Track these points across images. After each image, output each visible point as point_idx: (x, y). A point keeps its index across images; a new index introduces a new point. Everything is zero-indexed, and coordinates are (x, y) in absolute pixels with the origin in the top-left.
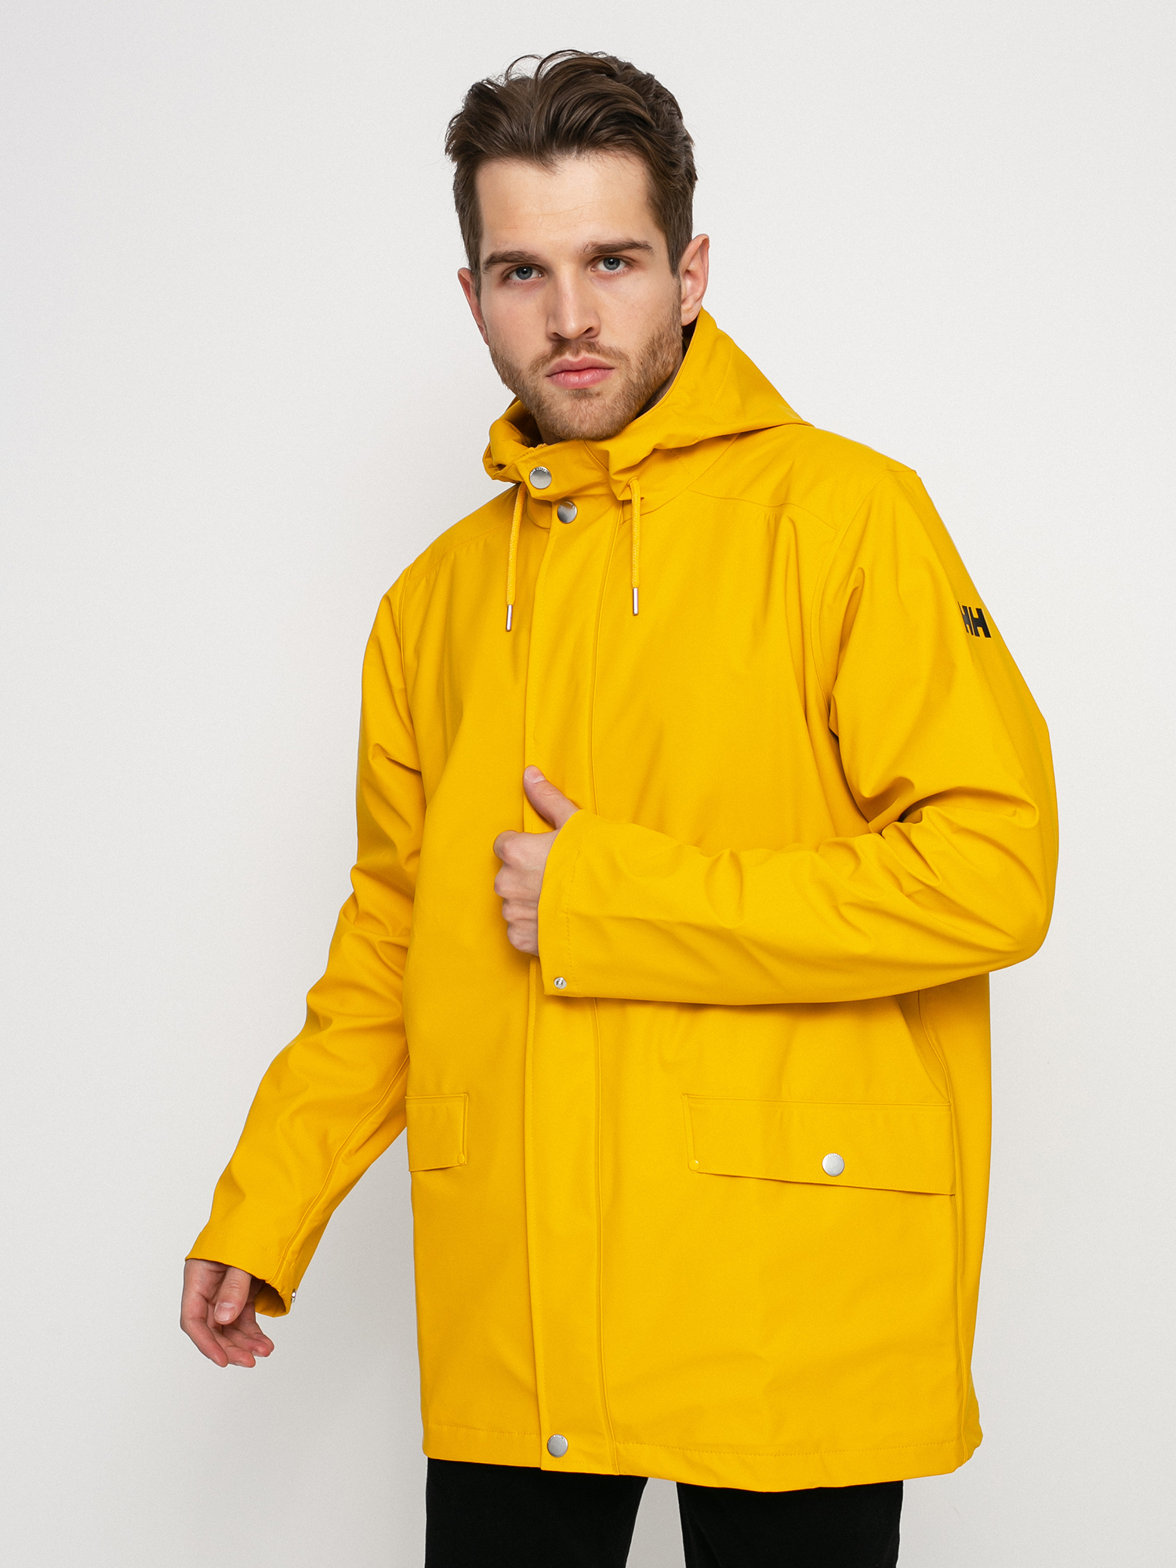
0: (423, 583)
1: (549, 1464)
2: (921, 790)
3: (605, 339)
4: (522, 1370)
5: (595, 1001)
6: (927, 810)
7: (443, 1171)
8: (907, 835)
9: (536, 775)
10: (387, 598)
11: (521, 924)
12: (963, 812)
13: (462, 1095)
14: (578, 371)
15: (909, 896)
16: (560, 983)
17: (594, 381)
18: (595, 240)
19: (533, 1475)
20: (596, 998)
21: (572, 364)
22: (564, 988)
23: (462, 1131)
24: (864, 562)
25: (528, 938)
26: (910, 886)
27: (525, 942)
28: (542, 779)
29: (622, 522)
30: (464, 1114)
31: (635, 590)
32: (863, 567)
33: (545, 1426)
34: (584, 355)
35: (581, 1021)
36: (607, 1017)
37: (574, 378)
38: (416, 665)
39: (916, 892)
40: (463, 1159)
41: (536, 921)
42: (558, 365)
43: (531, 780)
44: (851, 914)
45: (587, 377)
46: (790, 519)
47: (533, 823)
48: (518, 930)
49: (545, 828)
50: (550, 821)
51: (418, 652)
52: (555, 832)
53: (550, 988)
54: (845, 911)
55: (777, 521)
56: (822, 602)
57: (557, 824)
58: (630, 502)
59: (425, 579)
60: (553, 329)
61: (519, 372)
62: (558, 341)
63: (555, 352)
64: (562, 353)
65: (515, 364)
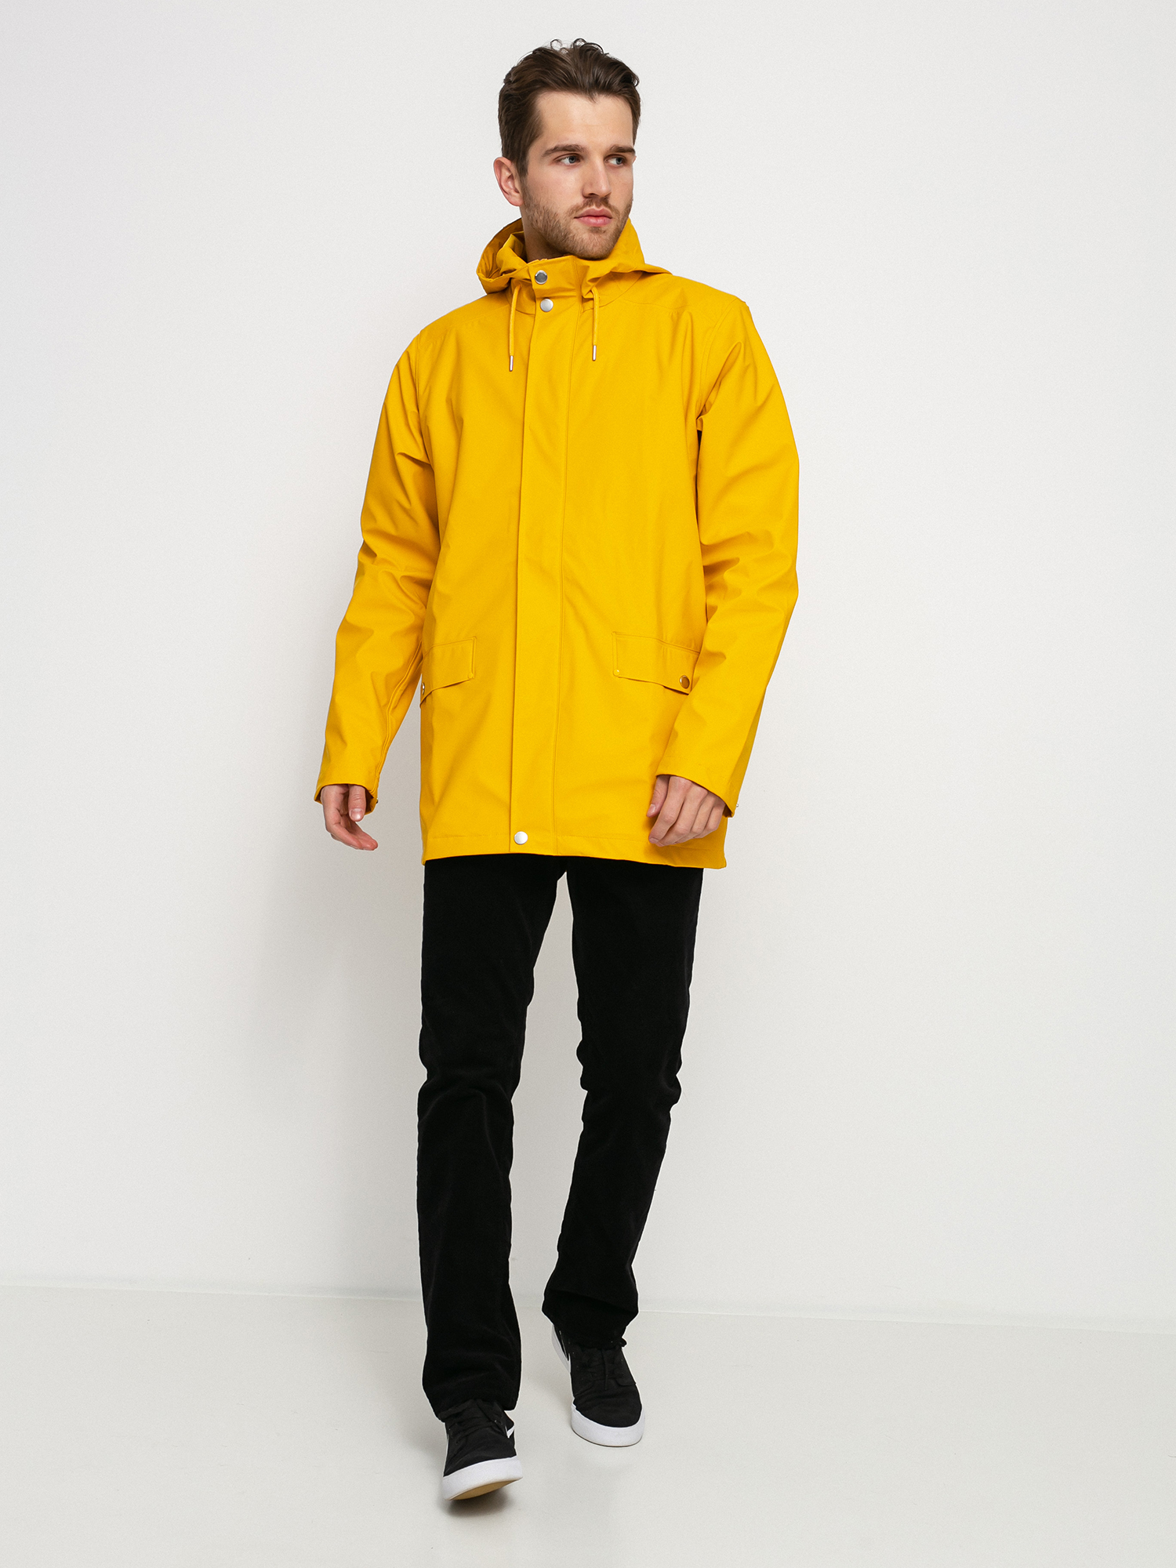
0: (431, 346)
3: (612, 201)
4: (503, 794)
7: (454, 687)
13: (472, 639)
14: (597, 216)
17: (605, 224)
18: (616, 143)
21: (596, 212)
23: (471, 661)
29: (583, 312)
30: (473, 651)
31: (595, 347)
34: (603, 207)
37: (593, 220)
38: (427, 396)
42: (587, 212)
45: (600, 221)
51: (429, 389)
55: (679, 316)
58: (593, 299)
60: (589, 191)
61: (556, 215)
62: (590, 198)
63: (586, 204)
64: (590, 206)
65: (554, 210)
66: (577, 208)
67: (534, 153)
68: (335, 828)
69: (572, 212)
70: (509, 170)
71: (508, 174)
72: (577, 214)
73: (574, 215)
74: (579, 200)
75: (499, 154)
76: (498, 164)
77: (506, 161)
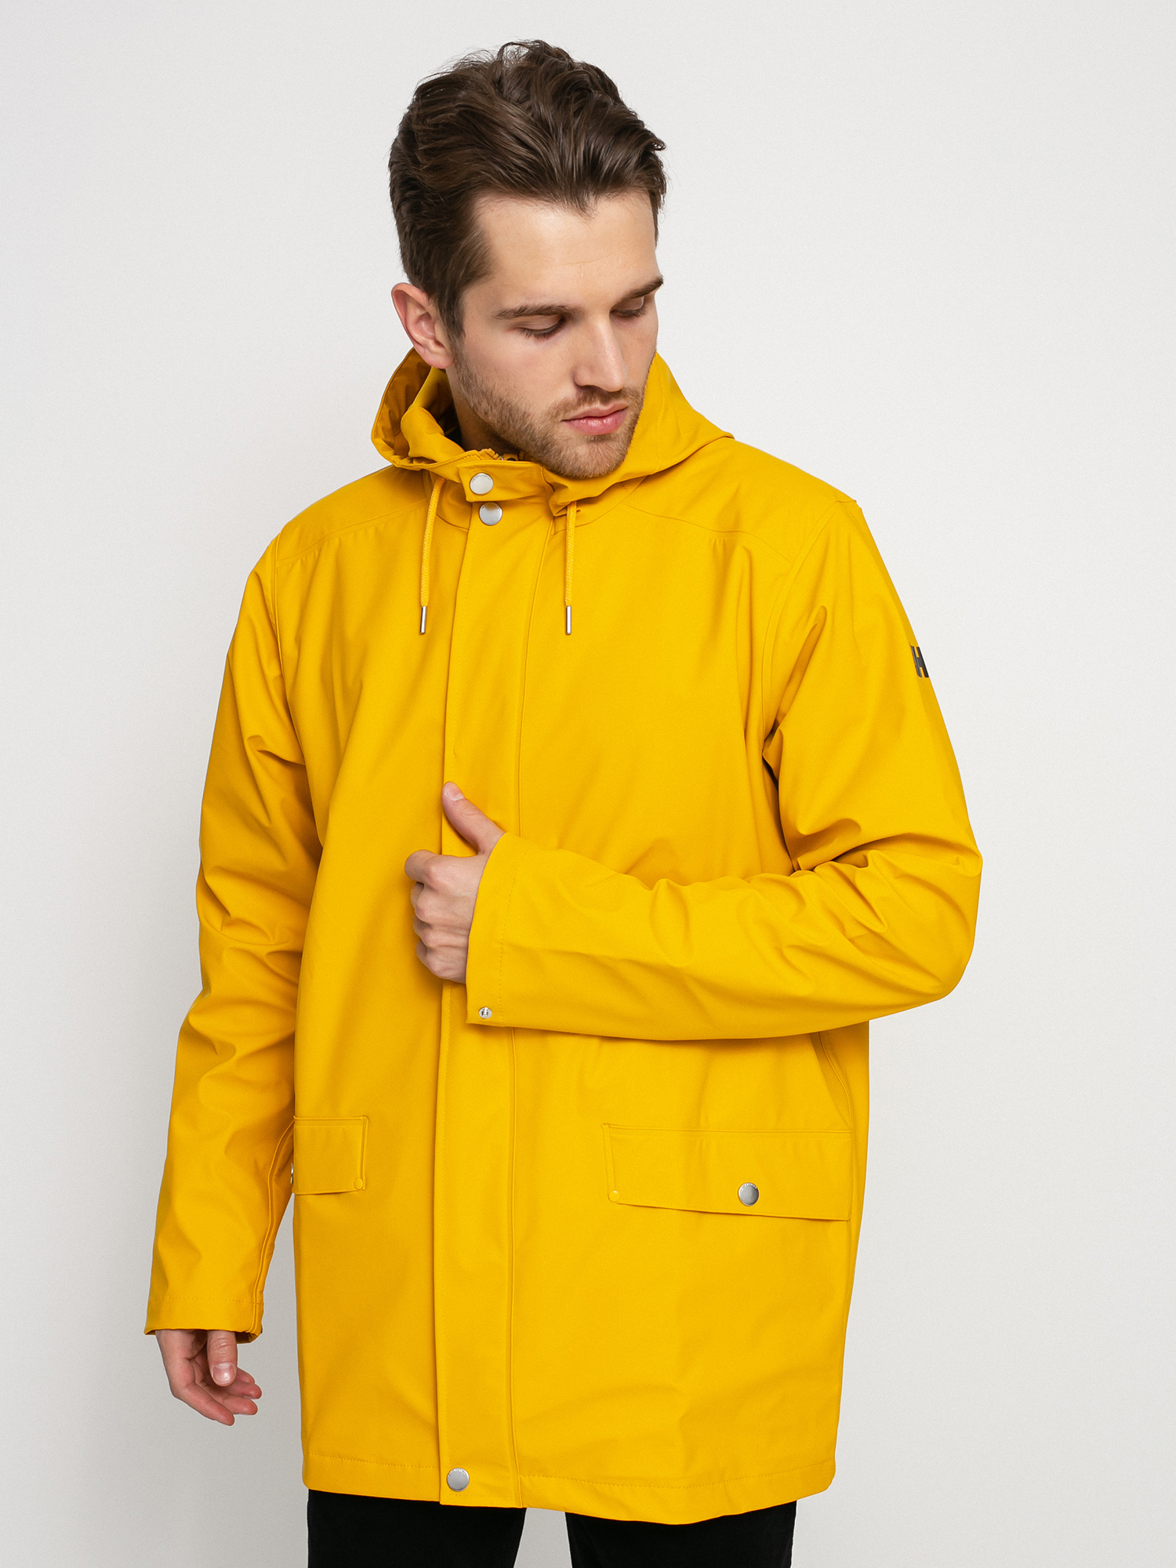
0: (298, 565)
1: (448, 1499)
2: (869, 833)
4: (424, 1406)
5: (512, 1031)
6: (872, 854)
7: (337, 1195)
8: (851, 878)
9: (455, 794)
10: (256, 576)
11: (444, 950)
12: (907, 858)
13: (361, 1118)
14: (600, 418)
15: (851, 940)
16: (485, 1013)
17: (616, 424)
19: (432, 1509)
20: (514, 1028)
21: (601, 412)
22: (489, 1017)
23: (360, 1155)
24: (825, 599)
25: (451, 965)
26: (854, 931)
27: (449, 969)
28: (462, 797)
29: (553, 533)
30: (364, 1136)
31: (569, 608)
32: (825, 605)
33: (445, 1458)
35: (498, 1049)
36: (525, 1046)
37: (594, 423)
38: (296, 654)
39: (859, 937)
40: (361, 1184)
41: (466, 949)
43: (450, 796)
44: (790, 954)
45: (608, 421)
46: (745, 549)
47: (452, 844)
48: (441, 957)
49: (467, 851)
50: (472, 844)
51: (299, 641)
52: (480, 857)
53: (474, 1017)
54: (789, 953)
55: (728, 547)
56: (776, 637)
57: (481, 847)
59: (300, 561)
60: (587, 379)
61: (525, 415)
62: (589, 392)
63: (581, 401)
64: (590, 402)
65: (523, 408)
66: (566, 406)
67: (474, 302)
68: (186, 1392)
69: (558, 414)
70: (420, 306)
71: (419, 312)
72: (563, 414)
73: (561, 417)
74: (568, 392)
75: (399, 276)
76: (399, 296)
77: (416, 293)
